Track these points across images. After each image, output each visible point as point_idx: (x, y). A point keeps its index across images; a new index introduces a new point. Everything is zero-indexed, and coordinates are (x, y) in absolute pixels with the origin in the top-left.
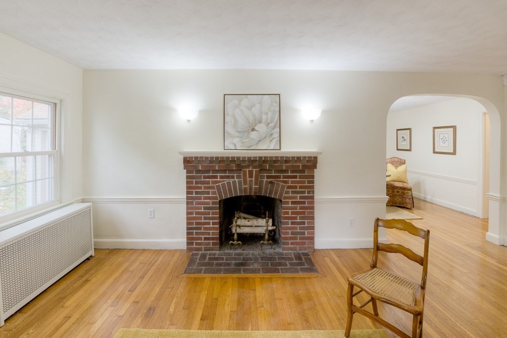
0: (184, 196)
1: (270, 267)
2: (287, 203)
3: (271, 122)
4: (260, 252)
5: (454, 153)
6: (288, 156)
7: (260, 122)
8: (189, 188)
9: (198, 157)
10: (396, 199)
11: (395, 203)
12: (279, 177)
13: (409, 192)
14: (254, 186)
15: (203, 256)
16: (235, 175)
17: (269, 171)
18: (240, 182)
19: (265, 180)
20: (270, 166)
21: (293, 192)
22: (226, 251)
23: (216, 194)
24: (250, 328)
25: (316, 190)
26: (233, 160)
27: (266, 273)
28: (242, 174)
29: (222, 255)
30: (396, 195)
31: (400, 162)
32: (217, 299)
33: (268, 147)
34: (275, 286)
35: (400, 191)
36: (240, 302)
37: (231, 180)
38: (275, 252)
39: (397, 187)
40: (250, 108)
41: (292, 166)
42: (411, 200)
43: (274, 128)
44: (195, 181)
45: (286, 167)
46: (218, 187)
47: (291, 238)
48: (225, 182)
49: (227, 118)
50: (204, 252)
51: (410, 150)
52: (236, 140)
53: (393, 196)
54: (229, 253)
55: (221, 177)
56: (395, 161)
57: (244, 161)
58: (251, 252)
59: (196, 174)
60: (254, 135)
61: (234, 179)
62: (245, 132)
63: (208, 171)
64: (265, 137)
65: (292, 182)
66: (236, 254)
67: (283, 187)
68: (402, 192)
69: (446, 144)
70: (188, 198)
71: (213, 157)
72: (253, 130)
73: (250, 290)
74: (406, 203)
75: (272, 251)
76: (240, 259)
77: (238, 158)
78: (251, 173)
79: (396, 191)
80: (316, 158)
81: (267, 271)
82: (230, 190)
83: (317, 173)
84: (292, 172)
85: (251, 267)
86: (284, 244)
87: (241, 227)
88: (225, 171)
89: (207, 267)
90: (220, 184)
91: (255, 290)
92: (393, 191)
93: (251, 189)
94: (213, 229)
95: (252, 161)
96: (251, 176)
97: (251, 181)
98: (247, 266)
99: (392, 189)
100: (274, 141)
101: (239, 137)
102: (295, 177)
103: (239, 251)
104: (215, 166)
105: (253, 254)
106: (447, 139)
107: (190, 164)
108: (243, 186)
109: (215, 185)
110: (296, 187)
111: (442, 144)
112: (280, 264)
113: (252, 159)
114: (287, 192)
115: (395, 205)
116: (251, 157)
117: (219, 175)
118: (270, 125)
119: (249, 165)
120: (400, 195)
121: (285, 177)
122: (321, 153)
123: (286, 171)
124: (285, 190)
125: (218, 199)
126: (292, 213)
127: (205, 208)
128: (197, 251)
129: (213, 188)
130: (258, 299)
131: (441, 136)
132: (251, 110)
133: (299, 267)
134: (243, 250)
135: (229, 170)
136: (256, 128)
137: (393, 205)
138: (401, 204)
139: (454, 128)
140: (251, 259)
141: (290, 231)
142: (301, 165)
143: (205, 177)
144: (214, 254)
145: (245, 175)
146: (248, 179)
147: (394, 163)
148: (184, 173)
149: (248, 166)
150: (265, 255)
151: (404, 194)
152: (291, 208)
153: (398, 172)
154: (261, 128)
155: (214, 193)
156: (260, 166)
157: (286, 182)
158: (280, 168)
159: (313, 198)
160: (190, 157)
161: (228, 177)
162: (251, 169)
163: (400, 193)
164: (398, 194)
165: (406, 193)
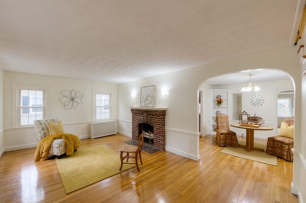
0: (131, 121)
2: (155, 128)
3: (152, 96)
7: (149, 97)
8: (133, 119)
10: (277, 150)
11: (275, 153)
13: (287, 146)
17: (150, 115)
18: (143, 118)
19: (149, 118)
20: (150, 113)
21: (157, 124)
28: (143, 116)
30: (276, 147)
33: (150, 106)
35: (279, 144)
37: (141, 117)
39: (276, 141)
44: (134, 117)
47: (156, 143)
53: (273, 147)
55: (139, 116)
56: (292, 120)
59: (134, 114)
62: (145, 100)
63: (136, 114)
64: (150, 102)
67: (154, 122)
68: (281, 146)
70: (133, 122)
72: (147, 100)
74: (284, 155)
75: (152, 146)
79: (276, 143)
82: (141, 121)
84: (156, 116)
87: (146, 135)
92: (274, 144)
93: (145, 121)
94: (137, 133)
96: (145, 116)
97: (145, 118)
99: (272, 142)
100: (152, 104)
101: (144, 102)
102: (157, 118)
107: (132, 111)
108: (143, 120)
109: (138, 119)
113: (145, 110)
114: (155, 124)
115: (276, 155)
118: (152, 98)
119: (144, 112)
120: (279, 148)
121: (154, 118)
125: (138, 123)
127: (136, 126)
132: (147, 92)
135: (140, 114)
137: (274, 154)
138: (280, 155)
142: (158, 113)
143: (136, 116)
144: (136, 141)
151: (283, 147)
154: (149, 99)
155: (138, 121)
156: (147, 113)
157: (154, 120)
158: (153, 114)
162: (145, 114)
163: (279, 146)
164: (278, 146)
165: (284, 147)
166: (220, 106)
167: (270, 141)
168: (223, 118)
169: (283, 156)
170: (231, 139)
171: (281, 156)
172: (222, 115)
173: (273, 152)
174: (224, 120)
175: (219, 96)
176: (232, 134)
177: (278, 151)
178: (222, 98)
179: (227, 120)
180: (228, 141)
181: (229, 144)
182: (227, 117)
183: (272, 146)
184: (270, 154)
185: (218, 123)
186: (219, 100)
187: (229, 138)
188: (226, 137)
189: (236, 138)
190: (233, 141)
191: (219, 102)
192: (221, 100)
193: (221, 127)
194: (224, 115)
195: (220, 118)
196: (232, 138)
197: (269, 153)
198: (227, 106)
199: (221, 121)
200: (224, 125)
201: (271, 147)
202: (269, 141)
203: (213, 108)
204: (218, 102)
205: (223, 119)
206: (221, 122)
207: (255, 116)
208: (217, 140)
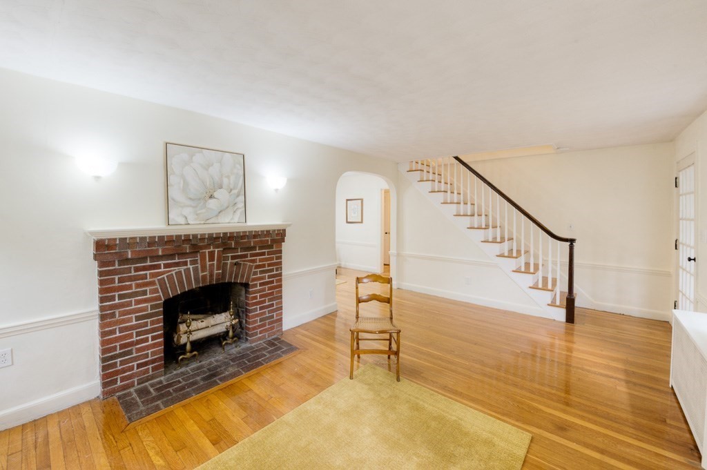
0: (95, 306)
1: (249, 364)
2: (255, 286)
3: (234, 188)
4: (225, 355)
5: (362, 222)
6: (257, 230)
7: (221, 187)
8: (106, 292)
9: (126, 239)
12: (245, 256)
14: (216, 272)
15: (143, 392)
16: (188, 260)
17: (235, 249)
18: (196, 270)
19: (229, 262)
20: (237, 243)
21: (262, 272)
22: (175, 372)
23: (158, 292)
24: (275, 418)
25: (283, 266)
26: (187, 239)
27: (249, 371)
28: (199, 258)
29: (172, 379)
32: (214, 419)
33: (232, 219)
34: (268, 377)
36: (243, 407)
37: (182, 269)
38: (243, 349)
40: (207, 167)
41: (261, 241)
43: (238, 196)
44: (119, 278)
45: (254, 242)
46: (162, 282)
47: (260, 326)
48: (174, 273)
49: (171, 178)
50: (139, 386)
52: (187, 211)
54: (182, 373)
55: (166, 266)
57: (202, 239)
58: (213, 360)
59: (119, 266)
60: (212, 204)
61: (187, 265)
62: (199, 199)
63: (144, 259)
64: (228, 207)
65: (260, 261)
66: (193, 370)
67: (251, 267)
70: (102, 309)
71: (155, 237)
72: (211, 197)
73: (246, 392)
75: (238, 349)
76: (205, 372)
77: (195, 236)
78: (212, 255)
80: (284, 230)
81: (248, 369)
82: (181, 282)
83: (285, 246)
84: (261, 248)
85: (227, 373)
86: (253, 335)
87: (193, 333)
88: (171, 256)
89: (165, 399)
90: (165, 276)
91: (250, 390)
93: (211, 275)
94: (154, 346)
95: (213, 239)
96: (212, 259)
97: (212, 266)
98: (220, 374)
100: (238, 213)
101: (191, 206)
102: (263, 254)
103: (194, 365)
104: (157, 250)
105: (217, 361)
107: (108, 250)
108: (201, 274)
109: (156, 279)
110: (264, 266)
112: (258, 357)
113: (214, 236)
114: (255, 273)
116: (213, 234)
117: (162, 263)
118: (233, 192)
119: (210, 245)
121: (252, 255)
122: (289, 225)
123: (254, 248)
124: (253, 270)
125: (160, 299)
126: (261, 296)
127: (138, 318)
128: (124, 389)
129: (153, 283)
130: (261, 395)
132: (207, 170)
133: (279, 352)
134: (200, 362)
135: (178, 254)
136: (216, 195)
140: (220, 367)
141: (258, 318)
142: (269, 239)
143: (137, 270)
144: (161, 382)
145: (203, 258)
146: (208, 263)
148: (94, 267)
149: (207, 246)
150: (234, 356)
152: (259, 291)
154: (222, 195)
155: (156, 291)
156: (224, 244)
157: (253, 261)
158: (247, 245)
159: (280, 275)
160: (109, 240)
161: (177, 264)
162: (212, 249)
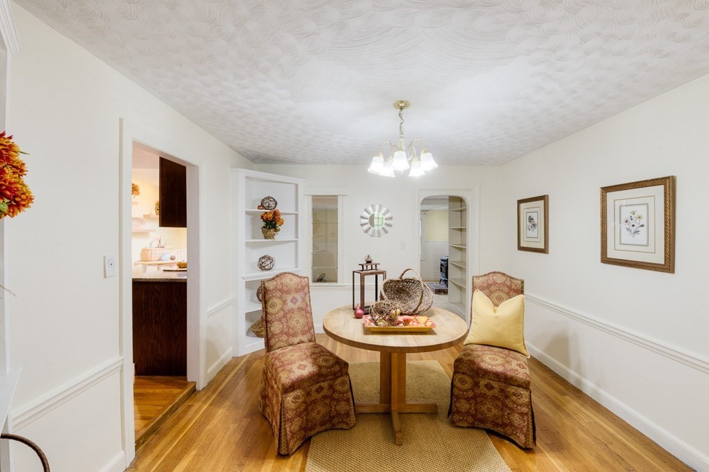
5: (668, 266)
10: (484, 408)
11: (481, 421)
13: (522, 392)
30: (484, 396)
31: (510, 288)
35: (496, 385)
39: (486, 373)
42: (528, 418)
51: (544, 251)
53: (474, 397)
56: (495, 283)
68: (502, 390)
69: (641, 238)
74: (511, 424)
79: (483, 382)
92: (476, 384)
99: (472, 377)
106: (643, 222)
111: (627, 237)
115: (482, 426)
120: (495, 398)
131: (626, 213)
138: (497, 425)
139: (668, 184)
147: (493, 288)
151: (507, 397)
153: (497, 317)
163: (496, 392)
164: (490, 393)
165: (514, 394)
166: (272, 237)
167: (463, 373)
168: (288, 292)
169: (508, 430)
170: (332, 397)
171: (500, 430)
172: (287, 280)
173: (473, 416)
174: (294, 300)
175: (269, 198)
176: (335, 374)
177: (490, 410)
178: (279, 208)
179: (304, 300)
180: (319, 412)
181: (323, 423)
182: (303, 288)
183: (470, 394)
184: (465, 425)
185: (270, 318)
186: (271, 215)
187: (319, 396)
188: (308, 394)
189: (347, 387)
190: (338, 401)
191: (271, 223)
192: (275, 214)
193: (284, 338)
194: (295, 280)
195: (278, 294)
196: (334, 391)
197: (460, 424)
198: (297, 237)
199: (282, 309)
200: (293, 323)
201: (468, 399)
202: (460, 376)
203: (248, 244)
204: (266, 221)
205: (289, 298)
206: (281, 314)
207: (404, 278)
208: (265, 406)
